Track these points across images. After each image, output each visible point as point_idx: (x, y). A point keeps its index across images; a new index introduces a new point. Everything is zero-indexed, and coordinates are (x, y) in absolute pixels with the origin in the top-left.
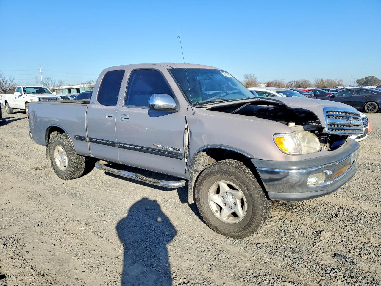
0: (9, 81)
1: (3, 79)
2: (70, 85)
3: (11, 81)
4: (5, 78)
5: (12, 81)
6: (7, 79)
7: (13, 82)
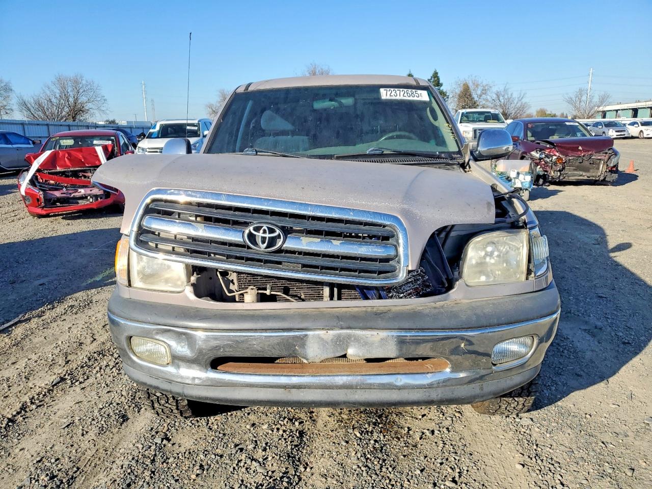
0: (517, 99)
1: (510, 96)
2: (639, 102)
3: (520, 99)
4: (511, 95)
5: (522, 98)
6: (514, 96)
7: (523, 100)
